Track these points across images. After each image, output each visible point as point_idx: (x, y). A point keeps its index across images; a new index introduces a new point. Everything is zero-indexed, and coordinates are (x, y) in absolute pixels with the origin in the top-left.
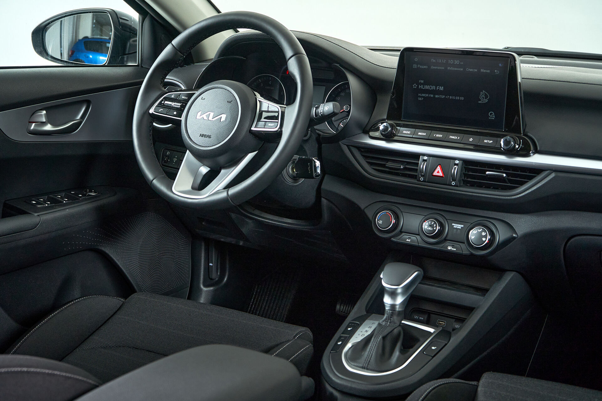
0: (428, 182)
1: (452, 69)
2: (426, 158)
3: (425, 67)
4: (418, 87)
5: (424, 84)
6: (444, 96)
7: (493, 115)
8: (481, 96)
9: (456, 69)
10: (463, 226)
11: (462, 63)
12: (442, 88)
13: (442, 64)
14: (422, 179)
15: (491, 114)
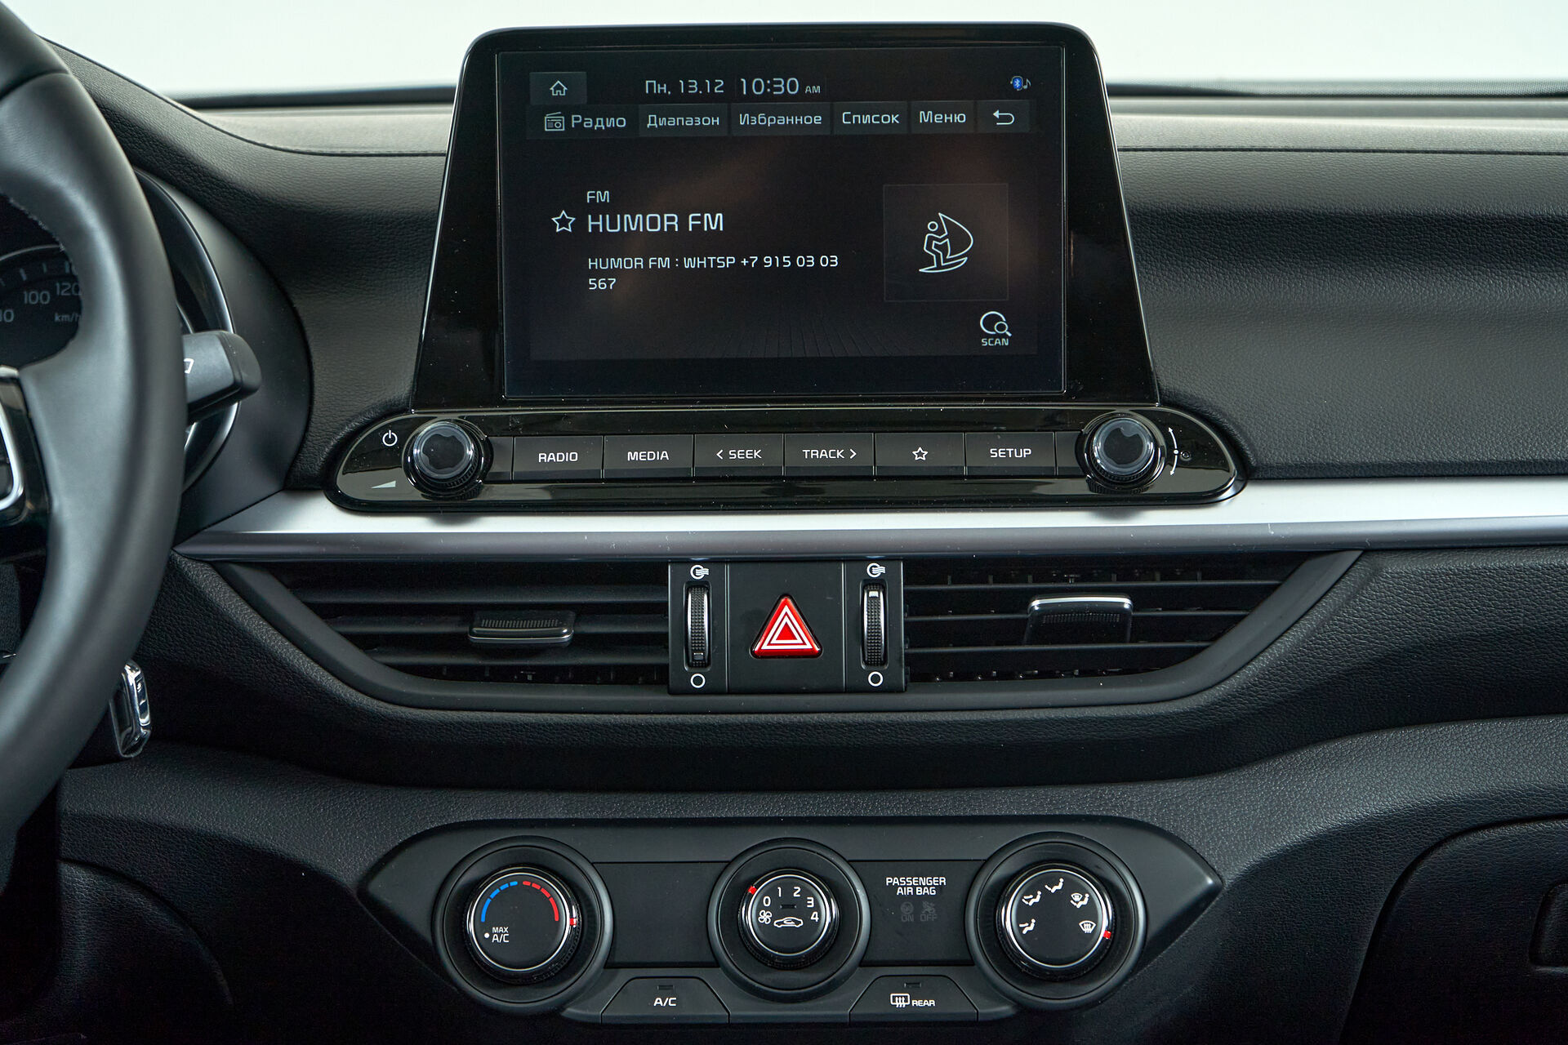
0: (730, 692)
1: (762, 120)
2: (701, 573)
3: (611, 122)
4: (580, 225)
5: (612, 209)
6: (730, 261)
7: (1001, 327)
8: (931, 239)
9: (783, 121)
10: (943, 880)
11: (817, 89)
12: (715, 222)
13: (703, 102)
14: (698, 680)
15: (989, 323)
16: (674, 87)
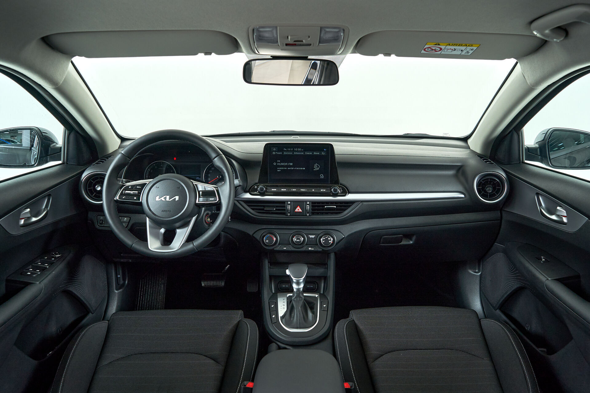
0: (292, 216)
1: (297, 153)
2: (289, 203)
3: (280, 153)
4: (277, 164)
5: (280, 163)
6: (293, 168)
7: (323, 176)
8: (315, 166)
9: (299, 153)
10: (315, 236)
11: (303, 150)
12: (291, 164)
13: (290, 151)
14: (289, 214)
15: (321, 175)
16: (287, 149)
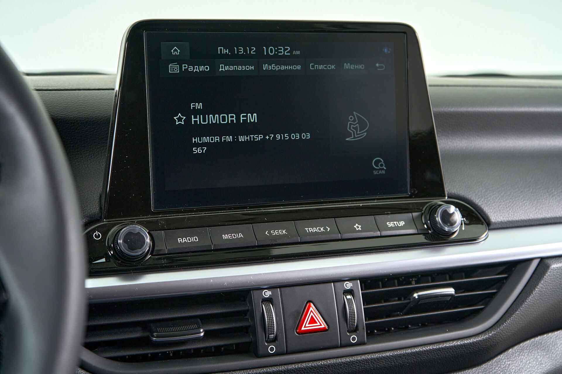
0: (288, 353)
1: (273, 67)
2: (268, 294)
3: (202, 68)
4: (188, 120)
5: (204, 112)
6: (261, 137)
7: (382, 165)
8: (351, 124)
9: (283, 68)
11: (298, 53)
12: (253, 118)
13: (246, 59)
14: (272, 348)
15: (377, 163)
16: (232, 51)
